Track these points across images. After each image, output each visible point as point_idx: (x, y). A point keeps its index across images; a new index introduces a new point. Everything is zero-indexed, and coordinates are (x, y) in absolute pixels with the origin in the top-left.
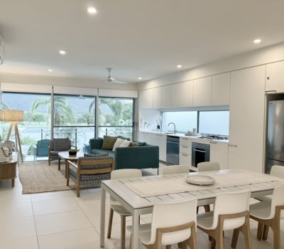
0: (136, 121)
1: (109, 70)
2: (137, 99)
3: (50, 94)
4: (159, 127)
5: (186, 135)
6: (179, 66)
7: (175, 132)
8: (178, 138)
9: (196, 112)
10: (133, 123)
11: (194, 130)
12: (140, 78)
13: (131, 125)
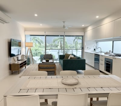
0: (83, 47)
1: (64, 22)
2: (84, 36)
3: (44, 36)
4: (95, 50)
5: (105, 54)
6: (97, 17)
7: (101, 52)
8: (99, 55)
9: (112, 42)
10: (82, 48)
11: (110, 51)
12: (83, 25)
13: (81, 49)
